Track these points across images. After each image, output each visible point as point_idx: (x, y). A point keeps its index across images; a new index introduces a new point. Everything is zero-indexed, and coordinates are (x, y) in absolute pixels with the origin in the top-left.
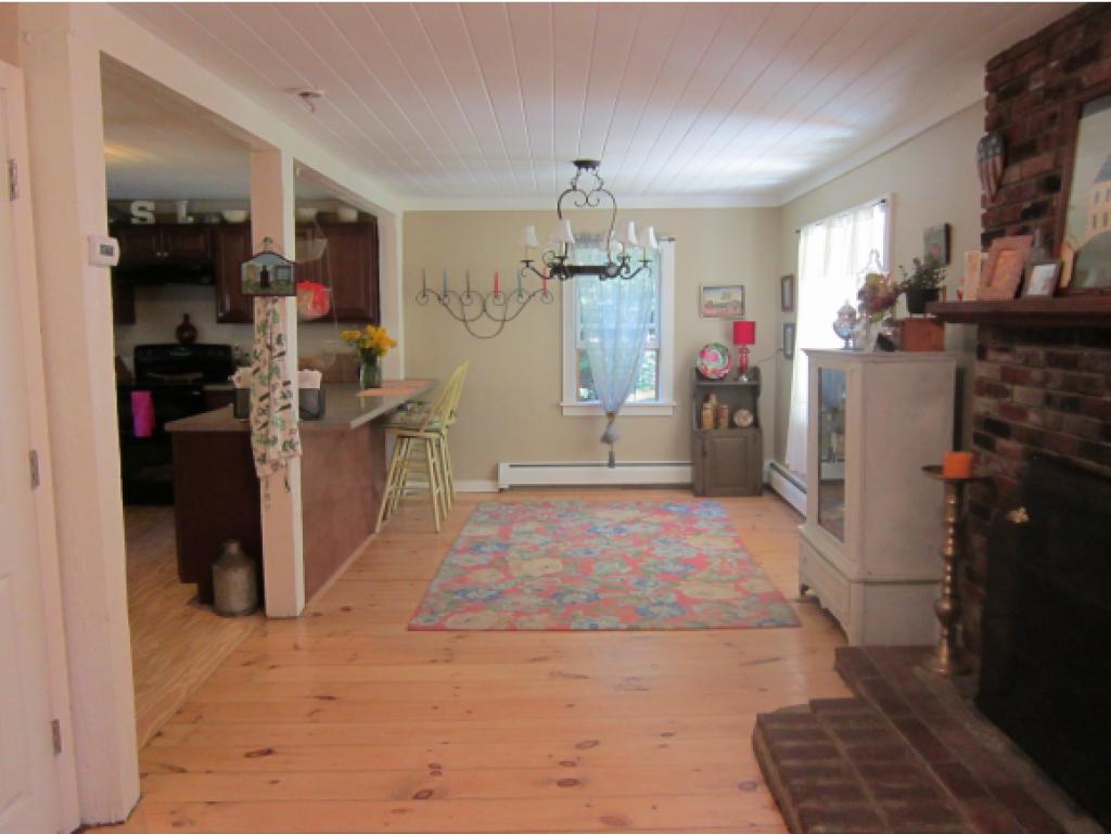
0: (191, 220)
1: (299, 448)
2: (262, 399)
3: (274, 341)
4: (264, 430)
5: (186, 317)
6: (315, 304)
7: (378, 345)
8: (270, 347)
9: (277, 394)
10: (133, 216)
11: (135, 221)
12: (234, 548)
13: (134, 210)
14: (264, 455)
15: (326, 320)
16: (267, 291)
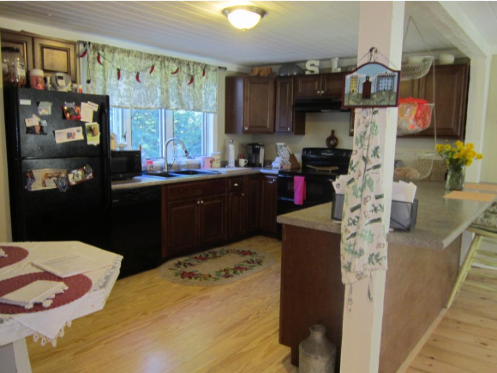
0: (339, 70)
1: (385, 262)
2: (353, 210)
3: (371, 153)
4: (352, 240)
5: (333, 132)
6: (416, 118)
7: (464, 156)
8: (365, 159)
9: (368, 207)
10: (307, 70)
11: (307, 73)
12: (318, 336)
13: (308, 66)
14: (350, 264)
15: (425, 134)
16: (368, 102)
